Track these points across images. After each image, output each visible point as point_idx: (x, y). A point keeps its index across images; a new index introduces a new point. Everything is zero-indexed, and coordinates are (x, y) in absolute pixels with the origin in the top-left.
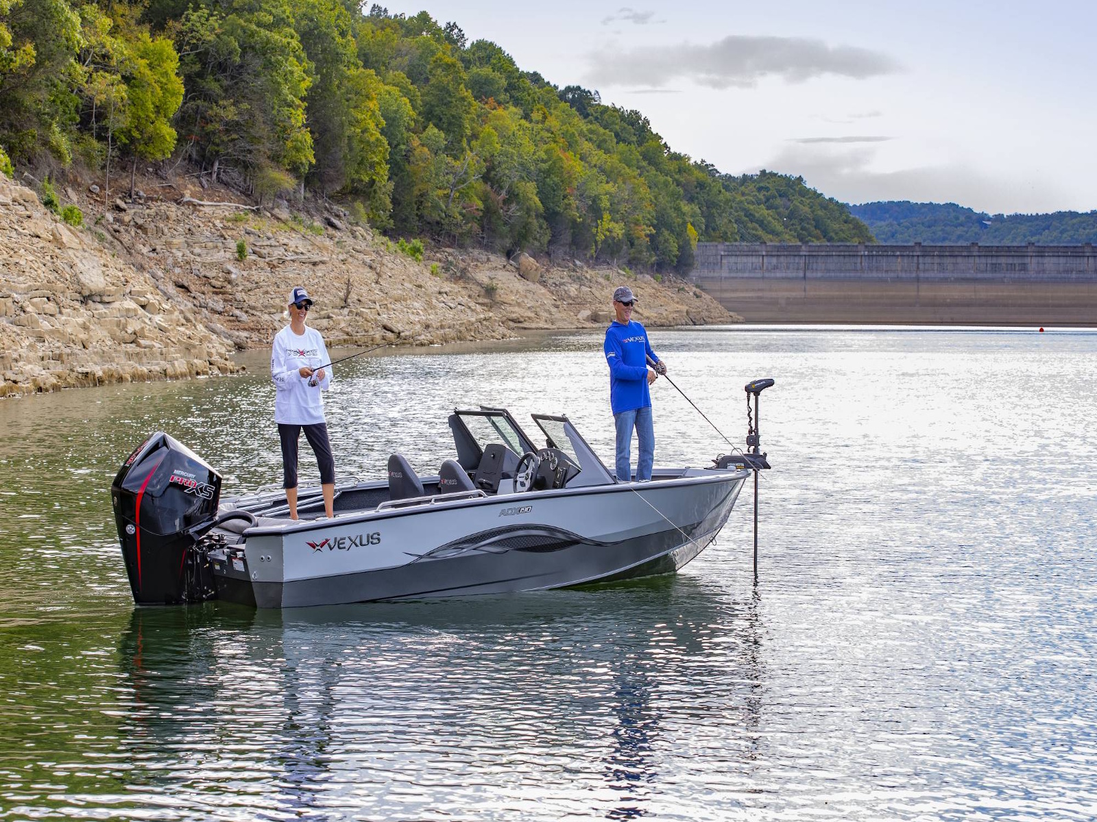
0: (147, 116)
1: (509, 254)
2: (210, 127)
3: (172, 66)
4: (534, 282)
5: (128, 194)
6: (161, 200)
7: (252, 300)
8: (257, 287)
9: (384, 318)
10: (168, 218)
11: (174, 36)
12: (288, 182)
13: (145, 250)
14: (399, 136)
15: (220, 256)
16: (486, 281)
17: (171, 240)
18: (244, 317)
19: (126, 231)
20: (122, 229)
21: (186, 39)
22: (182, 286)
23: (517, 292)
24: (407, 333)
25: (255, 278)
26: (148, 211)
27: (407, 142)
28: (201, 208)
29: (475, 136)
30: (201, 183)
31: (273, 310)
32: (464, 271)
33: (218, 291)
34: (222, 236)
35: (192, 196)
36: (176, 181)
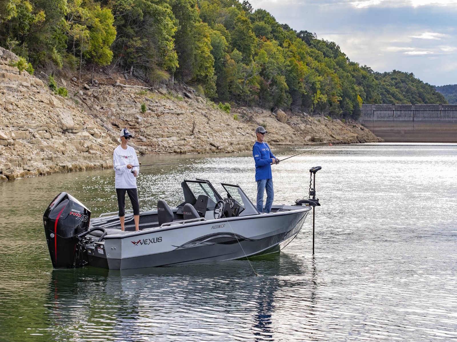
0: (99, 45)
1: (272, 110)
2: (129, 50)
3: (111, 21)
4: (284, 123)
5: (90, 82)
6: (106, 85)
7: (148, 131)
8: (151, 126)
9: (211, 140)
10: (109, 93)
11: (112, 7)
12: (166, 76)
13: (98, 108)
14: (220, 54)
15: (133, 111)
16: (261, 122)
17: (110, 103)
18: (144, 139)
19: (89, 99)
20: (87, 98)
21: (118, 9)
22: (115, 125)
23: (276, 127)
24: (222, 147)
25: (150, 121)
26: (99, 90)
27: (224, 57)
28: (125, 88)
29: (256, 54)
30: (125, 76)
31: (158, 136)
32: (251, 118)
33: (132, 127)
34: (134, 101)
35: (120, 83)
36: (113, 76)
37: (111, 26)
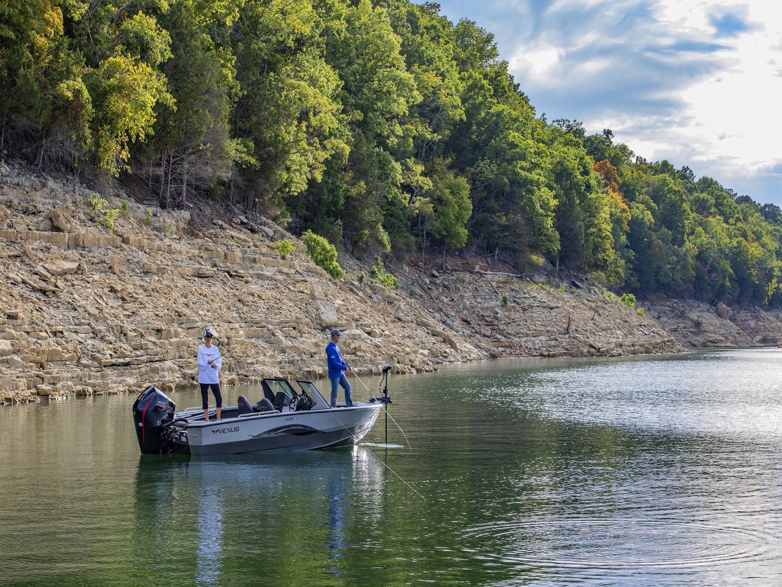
0: (451, 222)
2: (492, 228)
3: (466, 193)
4: (726, 319)
5: (440, 268)
6: (461, 271)
7: (510, 330)
8: (513, 322)
9: (591, 340)
10: (464, 281)
11: (469, 176)
12: (540, 260)
13: (446, 300)
14: (644, 233)
15: (493, 303)
16: (696, 318)
17: (463, 294)
18: (503, 339)
19: (437, 289)
20: (433, 288)
21: (478, 177)
22: (466, 321)
23: (715, 325)
24: (604, 349)
25: (513, 317)
26: (452, 277)
27: (649, 237)
28: (485, 276)
30: (487, 261)
31: (521, 335)
32: (683, 313)
33: (489, 324)
34: (496, 292)
35: (480, 269)
36: (470, 260)
37: (466, 199)
